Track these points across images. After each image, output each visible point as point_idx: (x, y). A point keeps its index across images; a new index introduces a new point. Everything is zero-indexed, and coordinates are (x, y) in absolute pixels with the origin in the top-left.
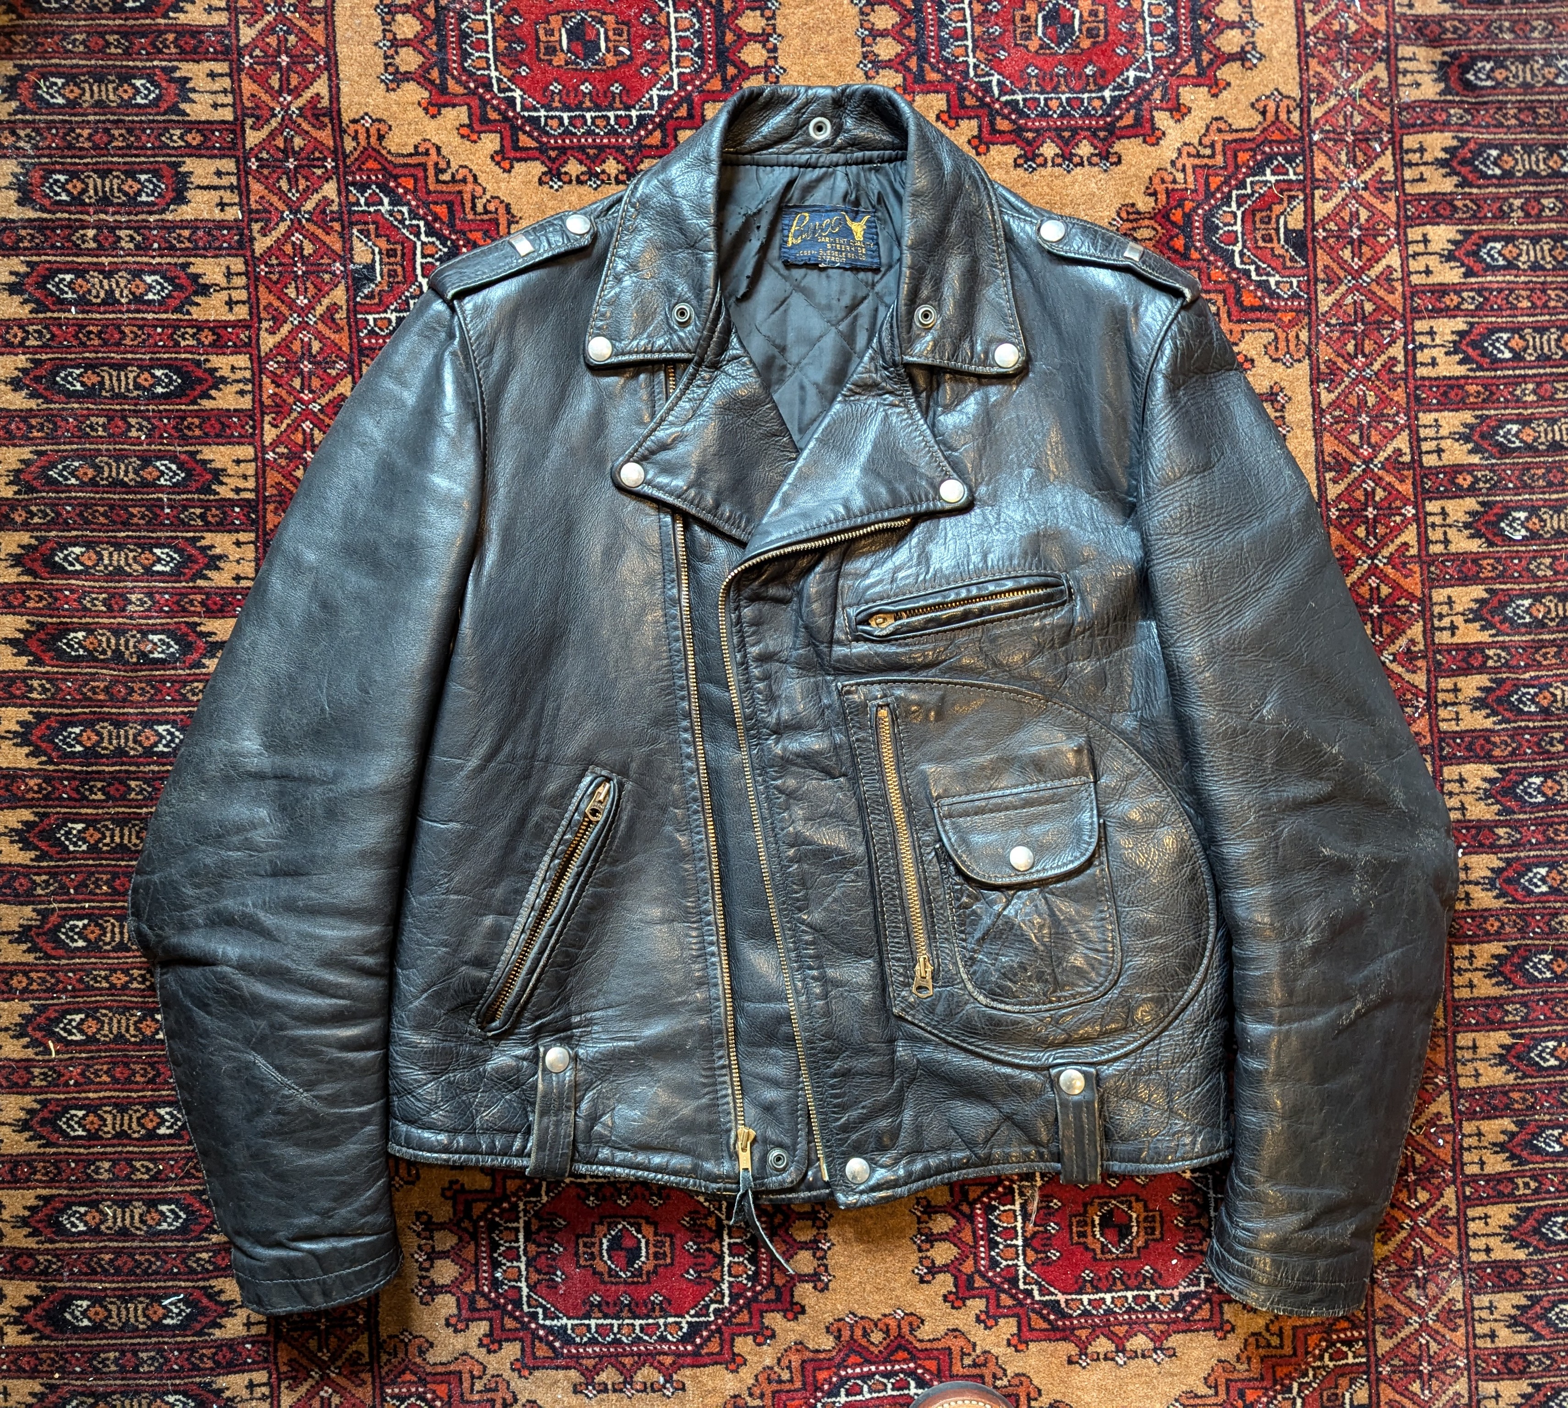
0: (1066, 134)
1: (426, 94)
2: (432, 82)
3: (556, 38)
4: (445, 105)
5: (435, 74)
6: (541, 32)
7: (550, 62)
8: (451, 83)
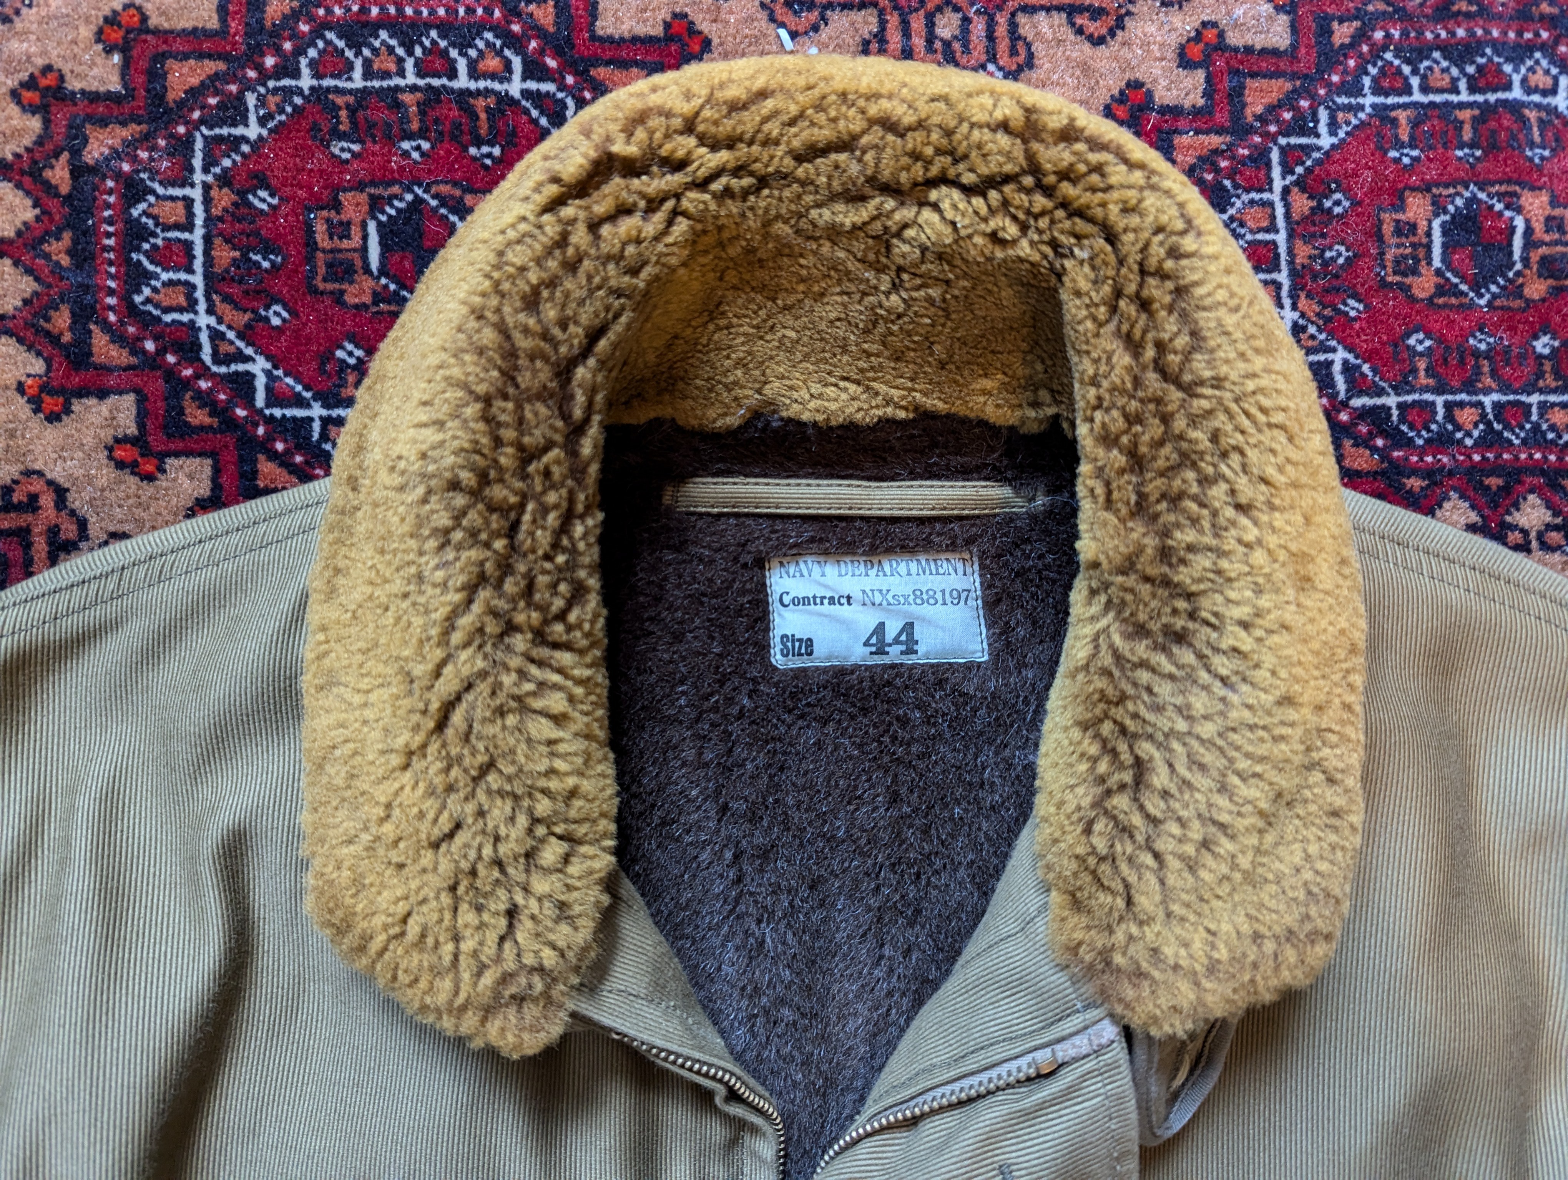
0: (1494, 482)
1: (38, 366)
2: (54, 339)
3: (356, 241)
4: (82, 393)
5: (62, 320)
6: (320, 228)
7: (338, 297)
8: (100, 341)
